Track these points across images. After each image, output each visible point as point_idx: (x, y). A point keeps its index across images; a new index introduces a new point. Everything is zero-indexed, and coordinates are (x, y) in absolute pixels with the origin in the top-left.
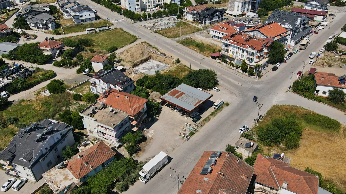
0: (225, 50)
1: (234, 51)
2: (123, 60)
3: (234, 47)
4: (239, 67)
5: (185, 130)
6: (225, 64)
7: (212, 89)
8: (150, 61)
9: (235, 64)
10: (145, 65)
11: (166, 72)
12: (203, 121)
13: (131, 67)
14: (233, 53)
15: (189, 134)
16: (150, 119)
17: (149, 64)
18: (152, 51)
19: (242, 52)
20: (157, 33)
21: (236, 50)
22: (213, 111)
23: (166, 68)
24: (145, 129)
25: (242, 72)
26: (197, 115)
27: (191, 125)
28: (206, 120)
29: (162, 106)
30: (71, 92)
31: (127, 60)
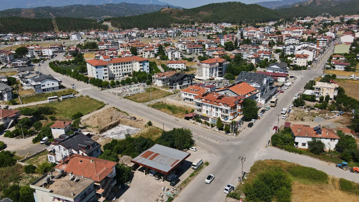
0: (199, 109)
1: (207, 110)
2: (88, 126)
3: (207, 106)
4: (214, 126)
5: (163, 196)
6: (200, 124)
7: (189, 149)
8: (119, 126)
9: (210, 123)
10: (113, 130)
11: (137, 136)
12: (182, 184)
13: (98, 132)
14: (207, 112)
15: (167, 199)
16: (120, 187)
17: (118, 129)
18: (121, 115)
19: (216, 111)
20: (127, 98)
21: (209, 109)
22: (192, 172)
23: (137, 132)
24: (114, 199)
25: (218, 130)
26: (175, 177)
27: (169, 189)
28: (186, 182)
29: (134, 171)
30: (23, 164)
31: (93, 126)
